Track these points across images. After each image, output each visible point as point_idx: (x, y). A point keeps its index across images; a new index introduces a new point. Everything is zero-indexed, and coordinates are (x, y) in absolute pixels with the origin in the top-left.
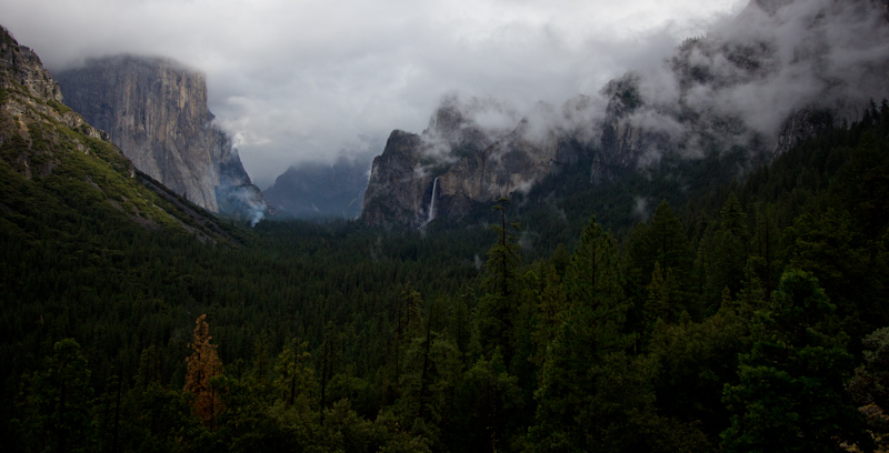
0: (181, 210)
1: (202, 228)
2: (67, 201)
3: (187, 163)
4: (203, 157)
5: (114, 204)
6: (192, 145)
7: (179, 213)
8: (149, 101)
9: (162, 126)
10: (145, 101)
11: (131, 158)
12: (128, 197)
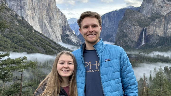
0: (50, 43)
1: (58, 50)
2: (13, 41)
3: (50, 26)
4: (56, 24)
5: (28, 42)
6: (52, 20)
7: (50, 45)
8: (36, 4)
9: (41, 13)
10: (35, 4)
11: (32, 25)
12: (33, 40)
